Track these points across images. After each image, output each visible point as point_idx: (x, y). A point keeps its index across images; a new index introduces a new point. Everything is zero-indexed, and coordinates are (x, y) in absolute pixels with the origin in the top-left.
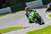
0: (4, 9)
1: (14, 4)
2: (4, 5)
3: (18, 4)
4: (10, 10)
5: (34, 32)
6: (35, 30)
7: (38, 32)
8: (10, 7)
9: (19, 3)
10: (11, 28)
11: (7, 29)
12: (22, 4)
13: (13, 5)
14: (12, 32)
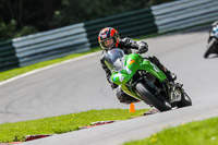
0: (57, 30)
1: (100, 12)
2: (57, 13)
3: (119, 12)
4: (85, 35)
5: (185, 133)
6: (190, 120)
7: (204, 131)
8: (82, 25)
9: (122, 8)
10: (87, 112)
11: (69, 116)
12: (134, 9)
13: (95, 15)
14: (90, 129)
